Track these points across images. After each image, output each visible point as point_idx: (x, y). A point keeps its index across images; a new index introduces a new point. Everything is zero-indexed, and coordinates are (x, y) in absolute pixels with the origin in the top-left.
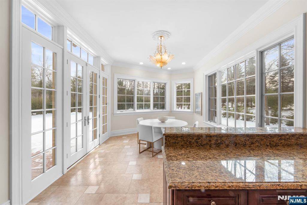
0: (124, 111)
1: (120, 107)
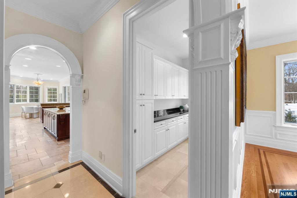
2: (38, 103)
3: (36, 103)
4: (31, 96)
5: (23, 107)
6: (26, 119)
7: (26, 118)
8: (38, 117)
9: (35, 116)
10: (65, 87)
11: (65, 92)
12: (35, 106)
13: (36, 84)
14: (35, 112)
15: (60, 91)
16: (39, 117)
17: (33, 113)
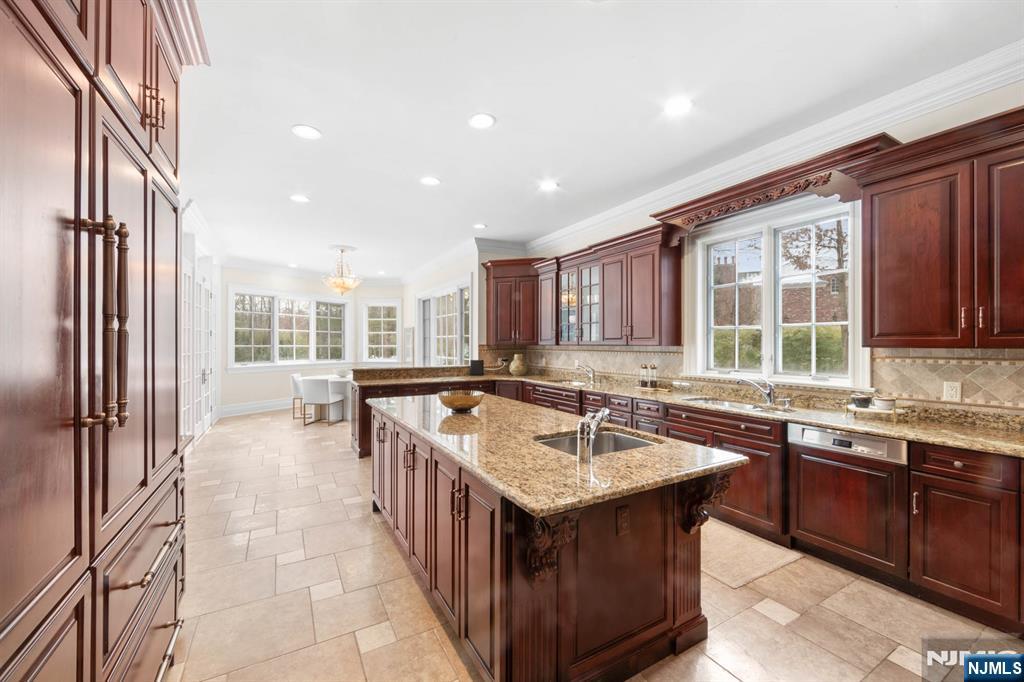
0: (251, 365)
1: (240, 356)
2: (342, 361)
3: (334, 361)
4: (321, 338)
5: (298, 377)
6: (305, 425)
7: (308, 421)
8: (342, 420)
9: (333, 415)
10: (424, 302)
11: (425, 321)
12: (332, 373)
13: (337, 287)
14: (331, 401)
15: (409, 318)
16: (346, 420)
17: (325, 405)
